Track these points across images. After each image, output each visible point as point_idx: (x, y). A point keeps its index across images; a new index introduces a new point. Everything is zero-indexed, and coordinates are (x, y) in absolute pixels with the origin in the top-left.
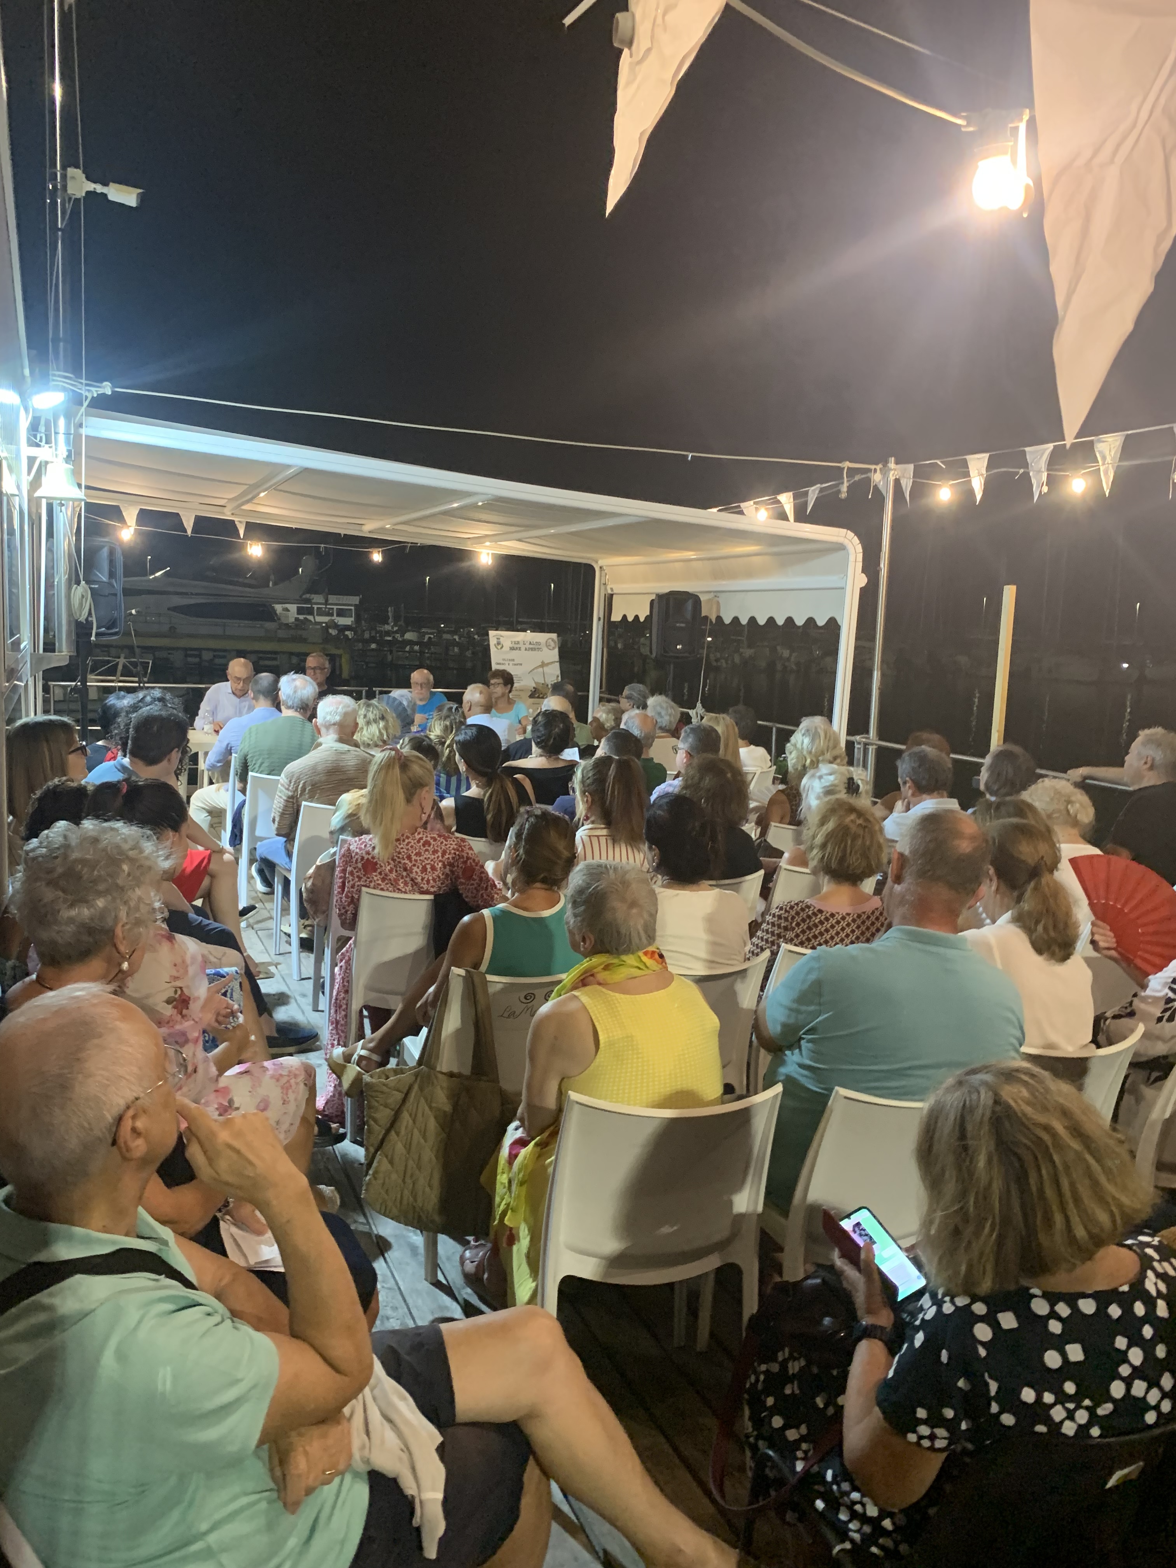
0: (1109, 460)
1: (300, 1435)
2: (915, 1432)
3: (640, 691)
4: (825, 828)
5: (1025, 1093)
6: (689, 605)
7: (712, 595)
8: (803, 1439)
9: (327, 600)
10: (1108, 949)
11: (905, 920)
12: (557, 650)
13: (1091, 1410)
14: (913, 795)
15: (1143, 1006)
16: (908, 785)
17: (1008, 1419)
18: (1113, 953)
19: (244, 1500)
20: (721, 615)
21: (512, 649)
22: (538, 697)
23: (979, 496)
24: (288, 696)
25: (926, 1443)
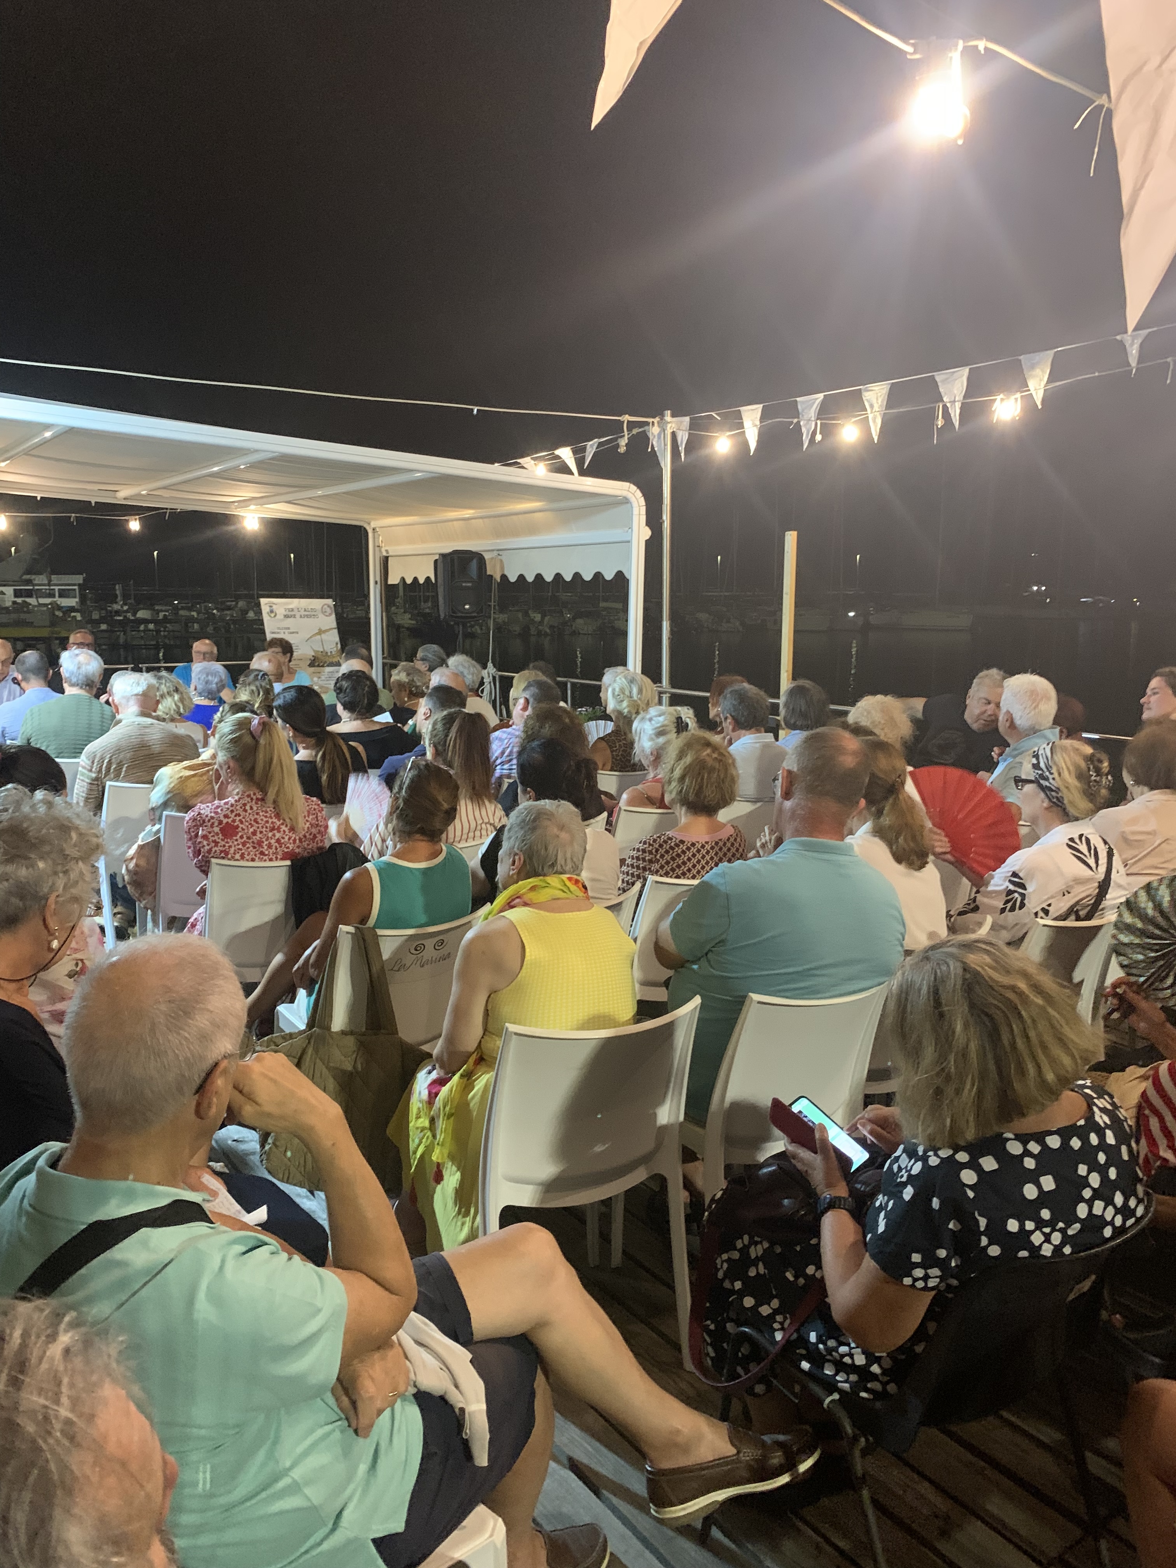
0: (876, 408)
1: (362, 1361)
2: (910, 1275)
3: (435, 652)
4: (682, 762)
5: (988, 959)
6: (474, 564)
7: (496, 553)
8: (776, 1312)
9: (50, 581)
10: (945, 853)
11: (797, 833)
12: (334, 616)
13: (1063, 1231)
14: (734, 730)
15: (986, 900)
16: (729, 721)
17: (994, 1251)
18: (949, 857)
19: (320, 1432)
20: (506, 573)
21: (286, 616)
22: (318, 666)
23: (753, 445)
24: (72, 673)
25: (920, 1284)
